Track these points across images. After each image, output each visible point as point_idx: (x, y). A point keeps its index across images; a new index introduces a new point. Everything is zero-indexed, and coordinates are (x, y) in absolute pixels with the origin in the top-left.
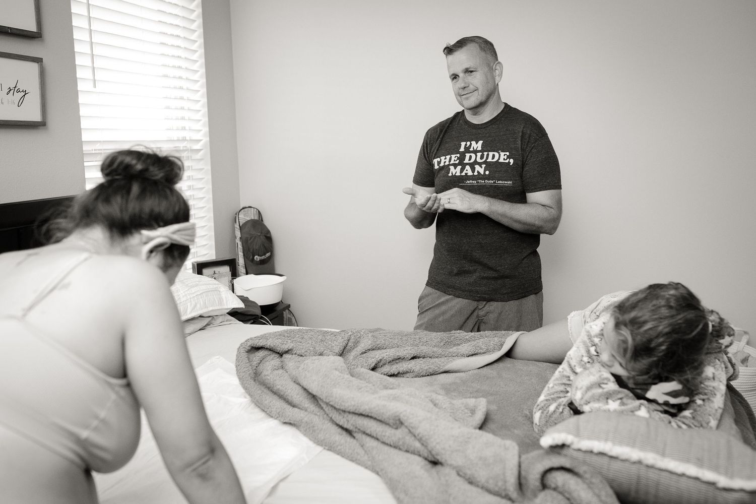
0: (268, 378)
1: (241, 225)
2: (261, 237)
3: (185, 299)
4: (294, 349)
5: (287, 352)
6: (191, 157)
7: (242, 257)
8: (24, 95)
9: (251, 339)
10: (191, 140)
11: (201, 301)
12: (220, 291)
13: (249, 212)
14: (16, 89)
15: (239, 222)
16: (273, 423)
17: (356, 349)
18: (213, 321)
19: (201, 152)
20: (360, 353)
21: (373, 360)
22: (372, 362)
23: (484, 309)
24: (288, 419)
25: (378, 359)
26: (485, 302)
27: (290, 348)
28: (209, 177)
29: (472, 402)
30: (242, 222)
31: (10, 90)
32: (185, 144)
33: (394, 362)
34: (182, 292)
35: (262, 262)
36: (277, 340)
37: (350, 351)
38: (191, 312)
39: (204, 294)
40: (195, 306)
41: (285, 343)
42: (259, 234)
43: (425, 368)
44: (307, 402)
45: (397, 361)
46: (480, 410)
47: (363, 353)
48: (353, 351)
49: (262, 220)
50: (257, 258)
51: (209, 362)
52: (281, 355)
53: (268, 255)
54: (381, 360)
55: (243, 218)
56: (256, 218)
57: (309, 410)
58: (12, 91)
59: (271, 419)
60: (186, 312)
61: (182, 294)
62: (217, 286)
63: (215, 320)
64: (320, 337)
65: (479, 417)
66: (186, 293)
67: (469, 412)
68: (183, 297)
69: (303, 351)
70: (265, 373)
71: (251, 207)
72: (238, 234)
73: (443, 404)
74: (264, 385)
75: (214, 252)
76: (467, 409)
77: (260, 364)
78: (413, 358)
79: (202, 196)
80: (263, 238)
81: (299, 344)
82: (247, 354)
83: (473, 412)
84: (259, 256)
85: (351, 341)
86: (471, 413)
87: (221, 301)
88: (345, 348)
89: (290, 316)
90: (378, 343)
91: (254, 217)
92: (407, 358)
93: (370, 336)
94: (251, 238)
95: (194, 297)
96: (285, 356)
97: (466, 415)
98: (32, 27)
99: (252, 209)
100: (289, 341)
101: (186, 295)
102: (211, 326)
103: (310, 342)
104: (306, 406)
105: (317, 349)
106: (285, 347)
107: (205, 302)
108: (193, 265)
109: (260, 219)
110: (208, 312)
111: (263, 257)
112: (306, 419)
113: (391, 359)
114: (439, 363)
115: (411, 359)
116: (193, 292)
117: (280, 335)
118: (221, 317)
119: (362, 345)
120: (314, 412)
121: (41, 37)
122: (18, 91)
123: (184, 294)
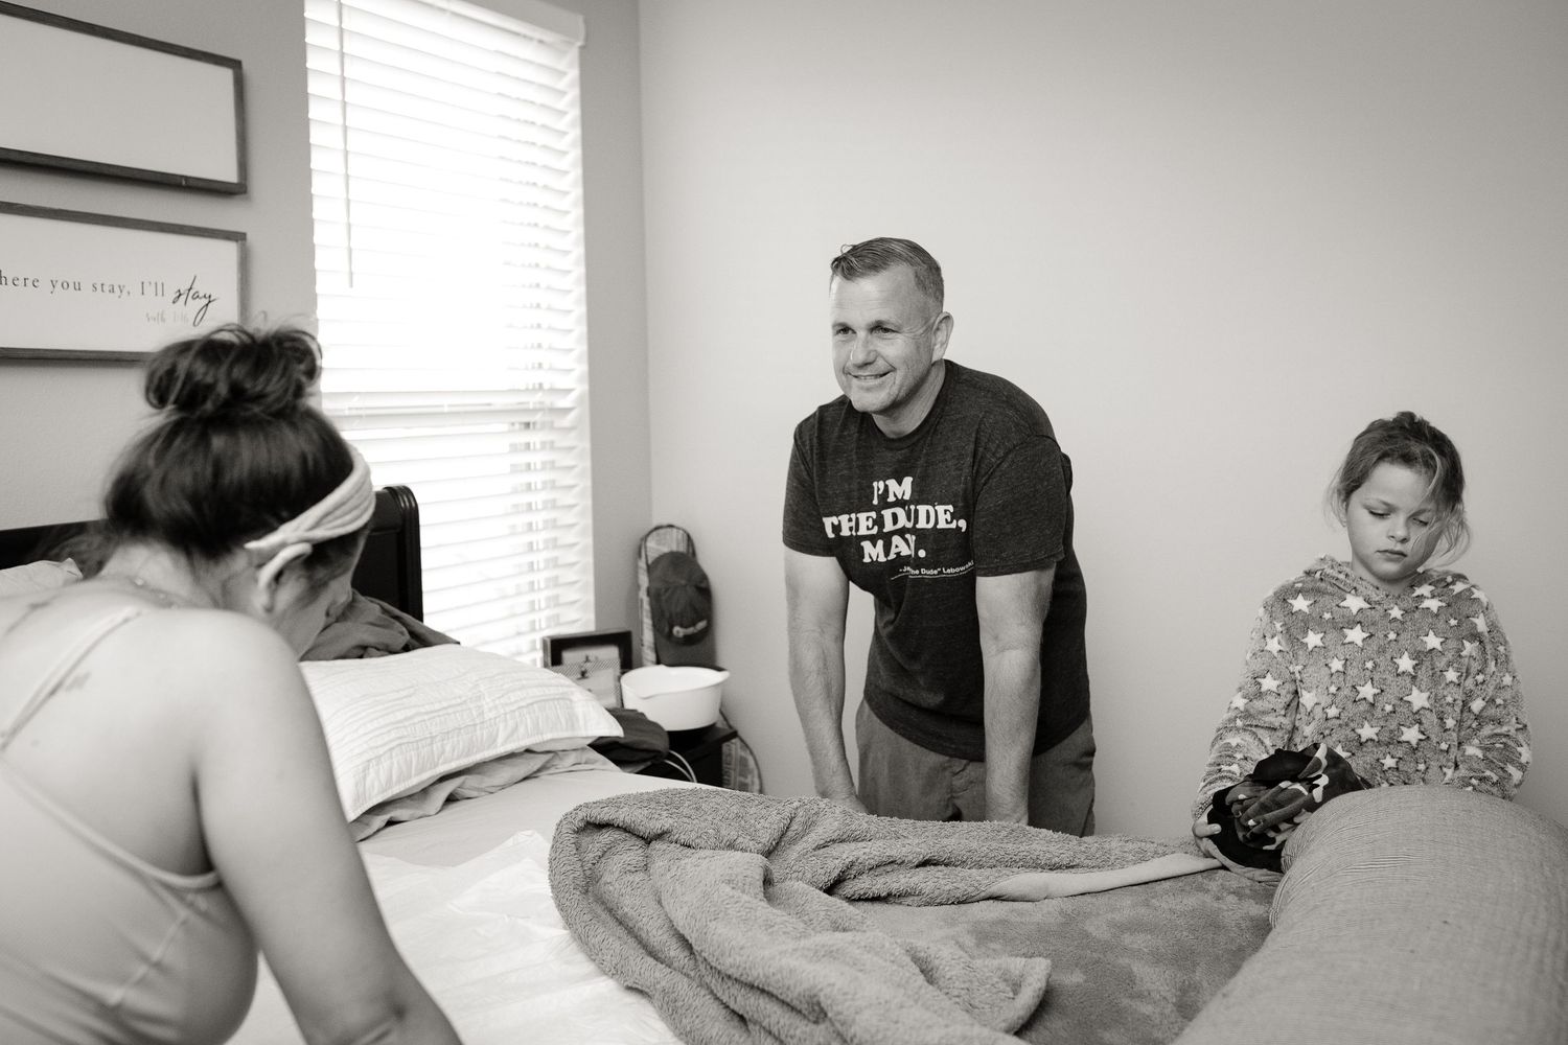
0: (611, 888)
1: (650, 562)
2: (688, 588)
3: (492, 715)
4: (675, 831)
5: (660, 836)
6: (552, 423)
7: (650, 627)
8: (207, 305)
9: (587, 805)
10: (553, 390)
11: (529, 721)
12: (571, 701)
13: (668, 537)
14: (192, 292)
15: (646, 556)
16: (606, 986)
17: (805, 839)
18: (556, 762)
19: (572, 416)
20: (814, 846)
21: (837, 861)
22: (833, 868)
23: (964, 773)
24: (632, 980)
25: (847, 861)
26: (964, 762)
27: (665, 829)
28: (587, 463)
29: (1016, 964)
30: (653, 555)
31: (180, 295)
32: (539, 397)
33: (882, 868)
34: (488, 700)
35: (689, 640)
36: (640, 811)
37: (794, 841)
38: (505, 742)
39: (535, 706)
40: (516, 729)
41: (656, 816)
42: (683, 582)
43: (947, 888)
44: (675, 946)
45: (889, 868)
46: (1030, 985)
47: (818, 848)
48: (800, 842)
49: (694, 554)
50: (678, 631)
51: (510, 842)
52: (647, 840)
53: (701, 625)
54: (852, 864)
55: (656, 548)
56: (682, 548)
57: (676, 964)
58: (183, 298)
59: (604, 977)
60: (495, 740)
61: (487, 704)
62: (565, 689)
63: (561, 759)
64: (735, 809)
65: (1027, 999)
66: (497, 702)
67: (1008, 989)
68: (490, 710)
69: (693, 835)
70: (607, 878)
71: (671, 526)
72: (644, 580)
73: (947, 968)
74: (603, 903)
75: (592, 616)
76: (1005, 980)
77: (603, 859)
78: (925, 863)
79: (571, 501)
80: (691, 591)
81: (686, 820)
82: (575, 835)
83: (1016, 988)
84: (682, 626)
85: (797, 820)
86: (1013, 991)
87: (572, 720)
88: (783, 835)
89: (743, 754)
90: (853, 827)
91: (678, 546)
92: (910, 862)
93: (837, 812)
94: (667, 590)
95: (514, 711)
96: (656, 845)
97: (1002, 995)
98: (230, 175)
99: (675, 530)
100: (665, 814)
101: (496, 707)
102: (552, 771)
103: (710, 818)
104: (672, 953)
105: (723, 832)
106: (655, 826)
107: (538, 724)
108: (544, 642)
109: (691, 551)
110: (544, 742)
111: (691, 630)
112: (663, 983)
113: (873, 862)
114: (978, 878)
115: (917, 866)
116: (513, 700)
117: (650, 800)
118: (574, 754)
119: (820, 830)
120: (685, 970)
121: (245, 192)
122: (196, 297)
123: (491, 705)
